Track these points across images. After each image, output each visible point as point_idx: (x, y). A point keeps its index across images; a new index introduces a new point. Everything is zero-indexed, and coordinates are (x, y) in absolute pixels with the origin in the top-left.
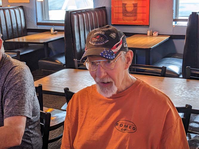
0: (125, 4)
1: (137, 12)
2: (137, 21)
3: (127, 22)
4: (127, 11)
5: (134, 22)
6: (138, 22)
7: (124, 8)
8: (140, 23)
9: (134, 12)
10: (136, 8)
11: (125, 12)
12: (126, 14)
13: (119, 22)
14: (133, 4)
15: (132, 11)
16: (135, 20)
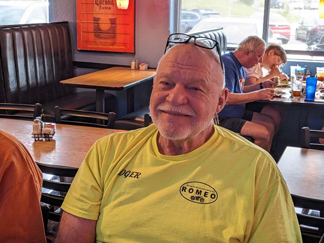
0: (99, 19)
1: (115, 31)
2: (116, 46)
3: (101, 46)
4: (101, 30)
5: (111, 47)
6: (117, 48)
7: (97, 24)
8: (121, 49)
9: (111, 32)
10: (114, 25)
11: (98, 31)
12: (100, 35)
13: (88, 46)
14: (110, 19)
15: (109, 30)
16: (113, 44)
